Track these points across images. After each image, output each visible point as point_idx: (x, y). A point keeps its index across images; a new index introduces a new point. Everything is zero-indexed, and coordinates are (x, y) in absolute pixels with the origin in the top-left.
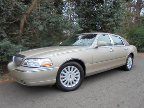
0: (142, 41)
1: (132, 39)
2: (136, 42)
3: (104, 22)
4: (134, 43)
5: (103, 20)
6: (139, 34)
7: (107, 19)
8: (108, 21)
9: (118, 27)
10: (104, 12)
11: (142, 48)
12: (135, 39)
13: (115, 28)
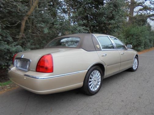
0: (137, 40)
1: (128, 39)
2: (132, 41)
3: (106, 24)
4: (130, 42)
5: (105, 22)
6: (134, 34)
7: (109, 21)
8: (110, 23)
9: (119, 28)
10: (105, 15)
11: (137, 47)
12: (131, 39)
13: (116, 30)
